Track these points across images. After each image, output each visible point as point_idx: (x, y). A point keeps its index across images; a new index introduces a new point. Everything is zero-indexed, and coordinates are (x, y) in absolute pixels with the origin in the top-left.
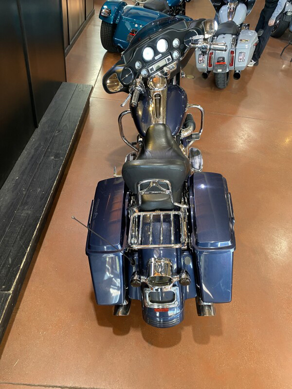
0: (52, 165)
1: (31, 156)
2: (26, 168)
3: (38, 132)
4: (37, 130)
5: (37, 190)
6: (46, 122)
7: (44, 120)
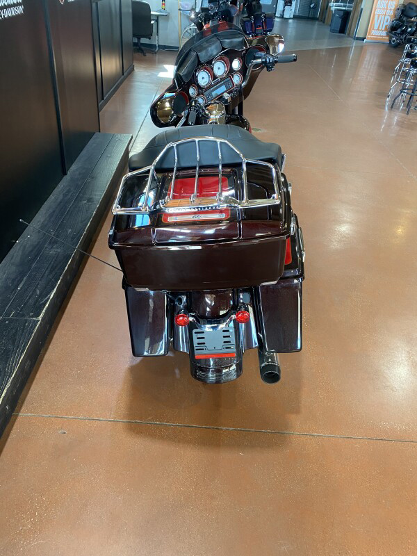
1: (59, 200)
2: (54, 211)
3: (67, 178)
4: (65, 177)
5: (67, 231)
6: (76, 170)
7: (73, 167)
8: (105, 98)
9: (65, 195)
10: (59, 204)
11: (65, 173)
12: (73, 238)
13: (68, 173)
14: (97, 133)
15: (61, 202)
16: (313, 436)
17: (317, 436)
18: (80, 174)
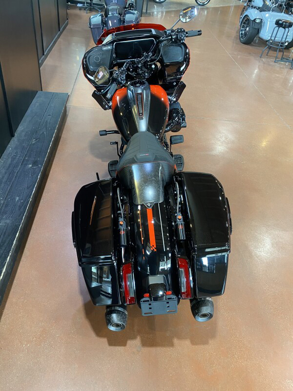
0: (30, 173)
1: (7, 165)
3: (13, 143)
4: (13, 139)
5: (15, 199)
6: (22, 131)
7: (20, 128)
8: (45, 54)
9: (13, 159)
10: (7, 169)
11: (13, 136)
12: (20, 207)
13: (16, 135)
14: (39, 92)
15: (9, 167)
18: (25, 136)
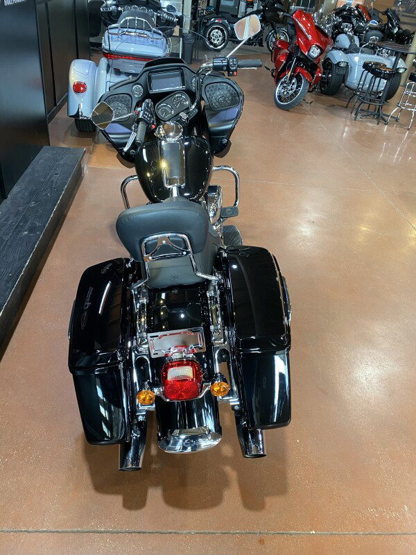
0: (25, 242)
7: (16, 189)
11: (5, 197)
12: (7, 282)
13: (9, 196)
14: (46, 147)
16: (291, 534)
17: (295, 534)
